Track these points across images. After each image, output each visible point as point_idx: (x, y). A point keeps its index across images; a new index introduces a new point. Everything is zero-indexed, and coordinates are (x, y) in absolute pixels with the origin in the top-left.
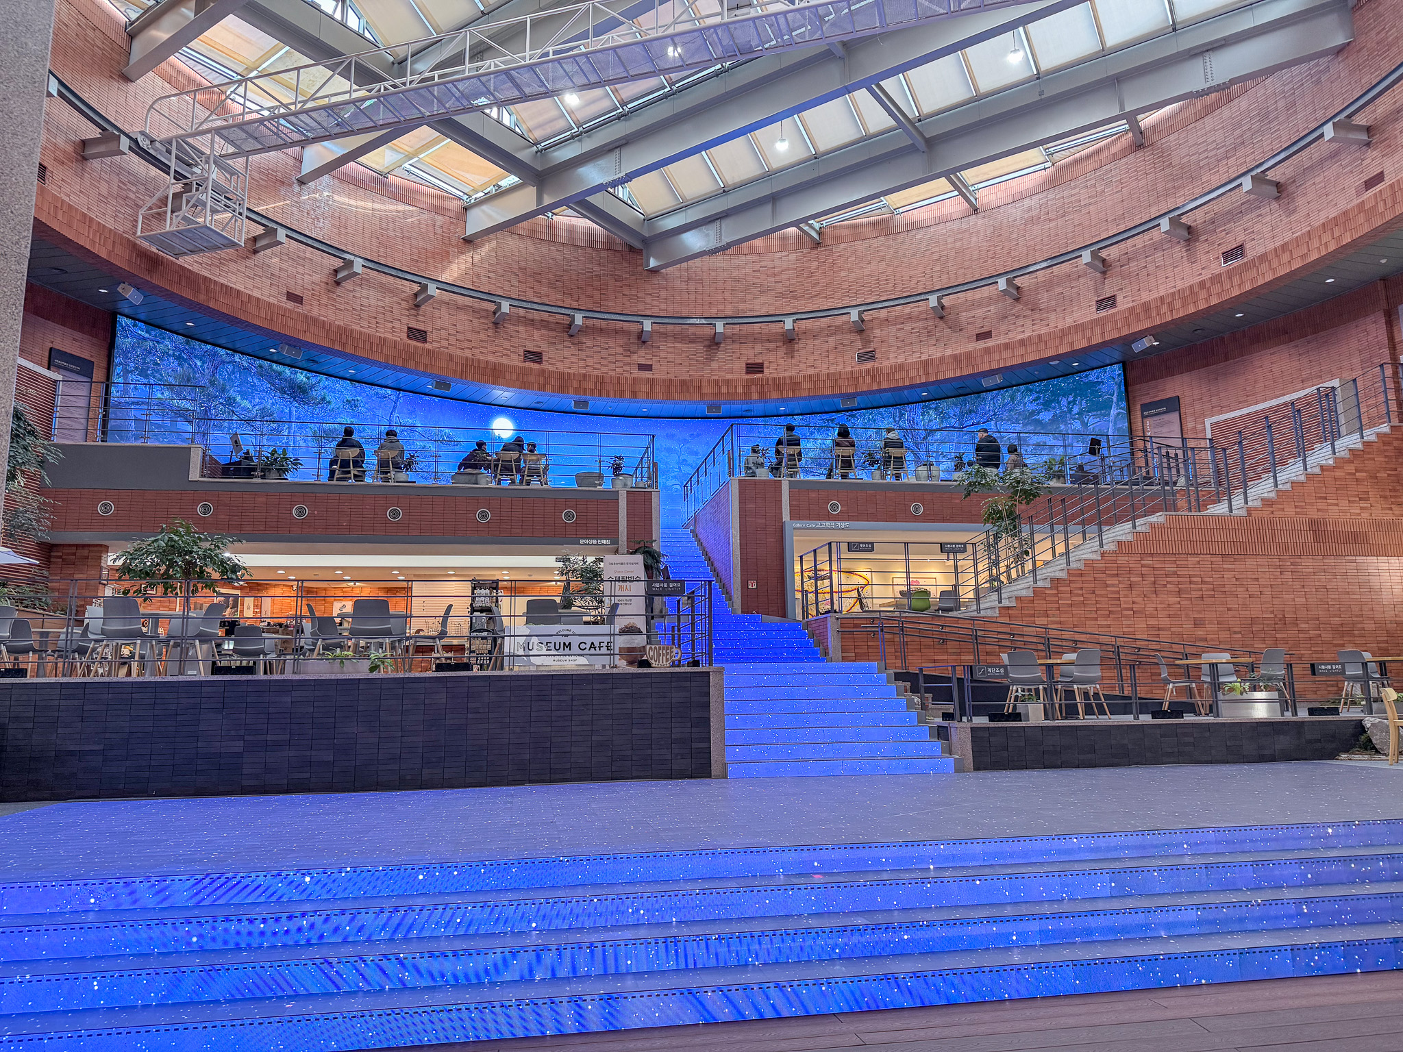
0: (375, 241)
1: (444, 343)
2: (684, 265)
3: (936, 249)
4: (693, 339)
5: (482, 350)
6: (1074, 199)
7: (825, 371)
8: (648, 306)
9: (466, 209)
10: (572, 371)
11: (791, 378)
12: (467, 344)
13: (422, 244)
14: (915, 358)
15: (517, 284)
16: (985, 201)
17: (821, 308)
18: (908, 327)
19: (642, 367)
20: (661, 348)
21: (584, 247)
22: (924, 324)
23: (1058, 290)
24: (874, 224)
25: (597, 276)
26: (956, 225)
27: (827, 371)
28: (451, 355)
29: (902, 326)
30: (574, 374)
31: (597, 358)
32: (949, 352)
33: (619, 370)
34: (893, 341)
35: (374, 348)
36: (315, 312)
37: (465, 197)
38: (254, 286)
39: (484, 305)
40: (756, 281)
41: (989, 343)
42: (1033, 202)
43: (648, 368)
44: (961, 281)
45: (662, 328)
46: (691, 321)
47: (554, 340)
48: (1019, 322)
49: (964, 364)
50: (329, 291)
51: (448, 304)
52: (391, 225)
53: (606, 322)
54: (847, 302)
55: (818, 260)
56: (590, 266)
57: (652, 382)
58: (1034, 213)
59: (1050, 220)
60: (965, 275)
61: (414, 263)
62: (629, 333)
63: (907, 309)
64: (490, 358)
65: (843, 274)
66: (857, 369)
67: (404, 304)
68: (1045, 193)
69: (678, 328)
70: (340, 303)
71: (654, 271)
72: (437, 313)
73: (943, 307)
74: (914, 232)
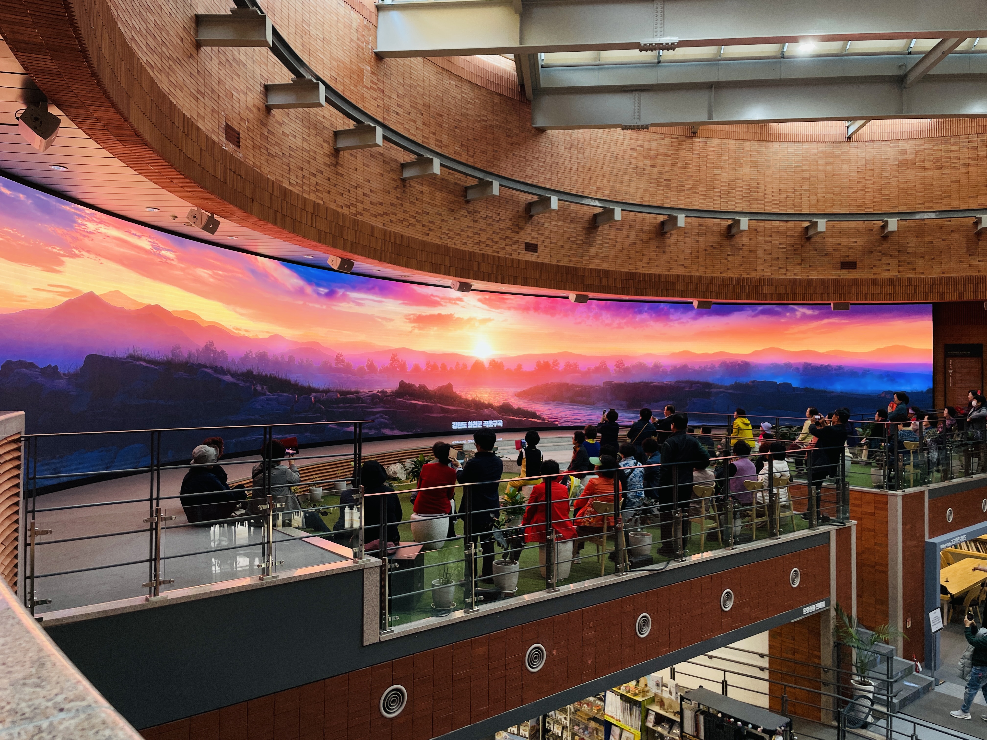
1: (359, 207)
3: (807, 168)
9: (378, 8)
10: (468, 248)
12: (380, 209)
14: (782, 275)
16: (860, 131)
19: (531, 248)
20: (547, 225)
23: (928, 239)
25: (490, 126)
26: (830, 148)
31: (489, 230)
32: (814, 275)
33: (508, 249)
34: (760, 253)
36: (251, 160)
40: (633, 161)
41: (854, 274)
42: (909, 146)
43: (534, 248)
46: (586, 201)
48: (885, 260)
50: (261, 123)
55: (693, 150)
56: (485, 113)
57: (538, 267)
58: (909, 157)
59: (925, 168)
65: (717, 171)
74: (785, 145)
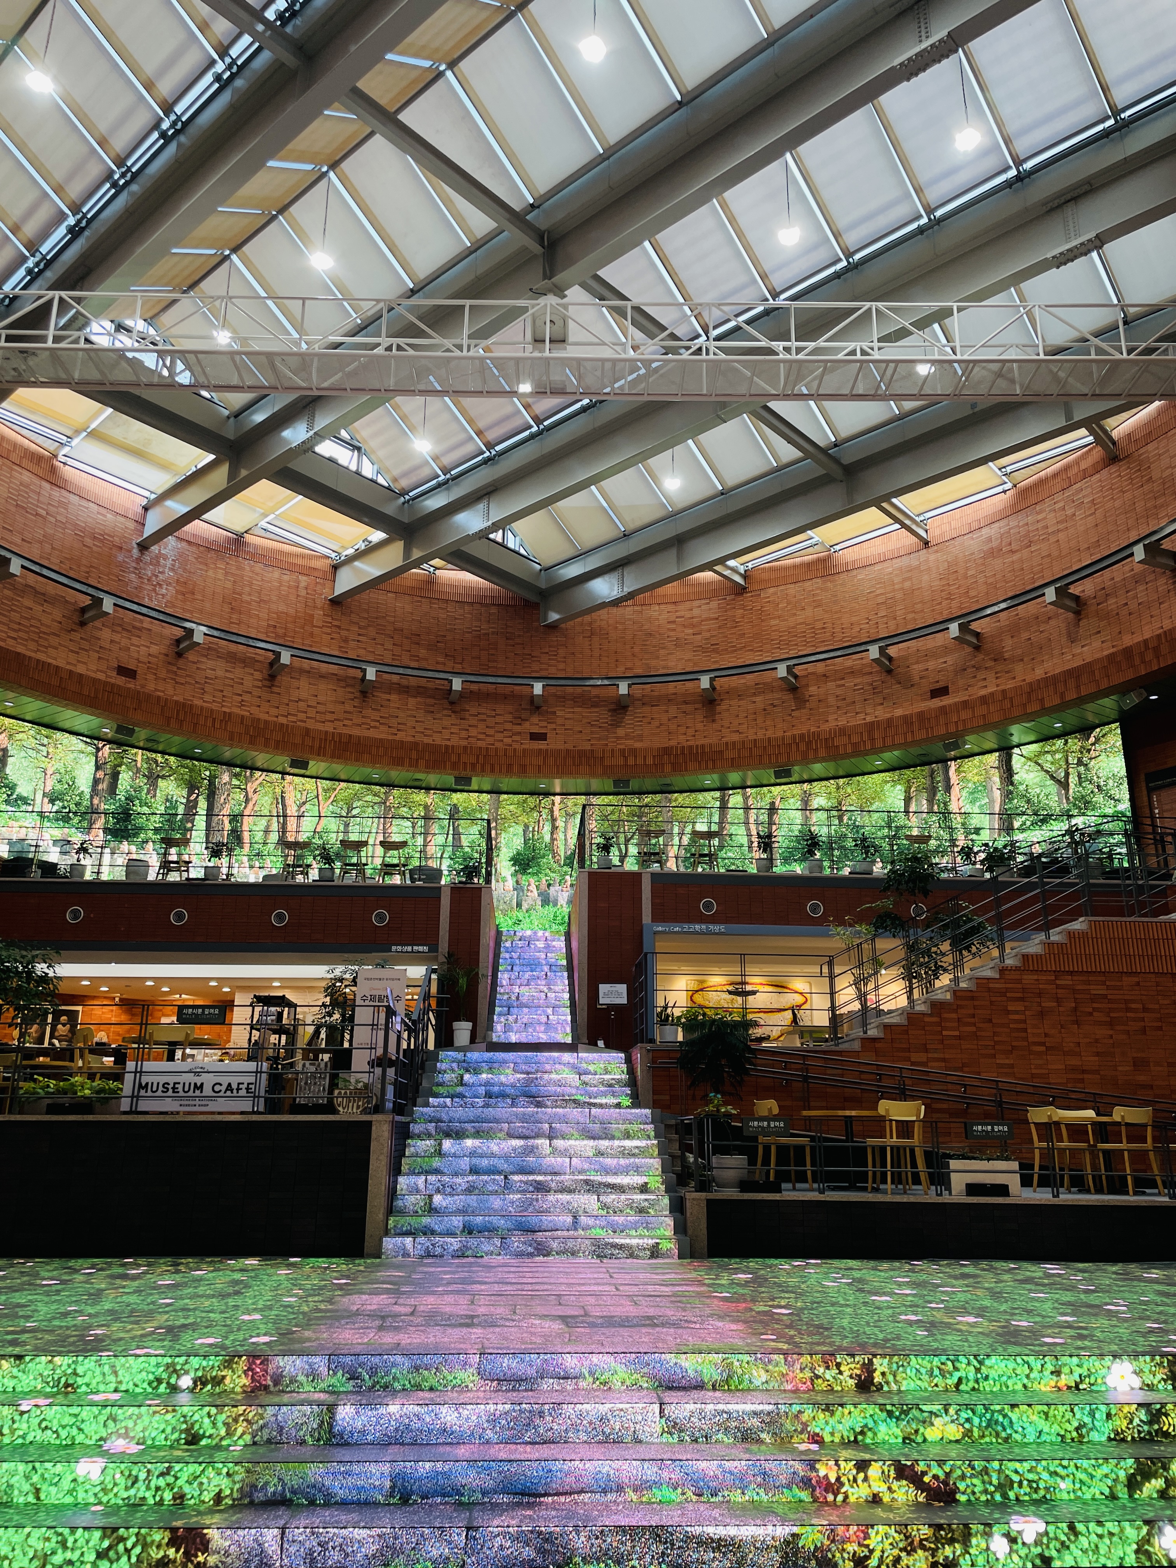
0: (227, 608)
1: (302, 716)
2: (587, 618)
3: (882, 591)
4: (595, 703)
5: (346, 722)
6: (1040, 525)
7: (752, 737)
8: (544, 666)
9: (335, 568)
10: (448, 743)
11: (711, 745)
12: (329, 717)
13: (282, 608)
14: (859, 720)
15: (391, 647)
16: (937, 532)
17: (748, 663)
18: (849, 683)
19: (535, 737)
20: (559, 713)
21: (472, 604)
22: (868, 679)
23: (1025, 635)
24: (808, 565)
25: (485, 634)
26: (905, 562)
27: (755, 737)
28: (308, 730)
29: (842, 682)
30: (453, 746)
31: (482, 726)
32: (899, 712)
33: (508, 741)
34: (832, 700)
35: (217, 725)
36: (151, 686)
37: (333, 555)
38: (79, 661)
39: (352, 672)
40: (672, 634)
41: (946, 701)
42: (992, 531)
43: (542, 737)
44: (910, 627)
45: (559, 691)
46: (591, 682)
47: (432, 709)
48: (981, 675)
49: (916, 727)
50: (169, 663)
51: (309, 672)
52: (247, 589)
53: (494, 686)
54: (778, 655)
55: (743, 607)
56: (478, 624)
57: (544, 754)
58: (994, 544)
59: (1012, 552)
60: (915, 620)
61: (271, 629)
62: (521, 697)
63: (849, 662)
64: (356, 732)
65: (773, 622)
66: (788, 734)
67: (258, 675)
68: (1006, 521)
69: (579, 690)
70: (181, 676)
71: (553, 627)
72: (295, 683)
73: (890, 659)
74: (855, 572)
